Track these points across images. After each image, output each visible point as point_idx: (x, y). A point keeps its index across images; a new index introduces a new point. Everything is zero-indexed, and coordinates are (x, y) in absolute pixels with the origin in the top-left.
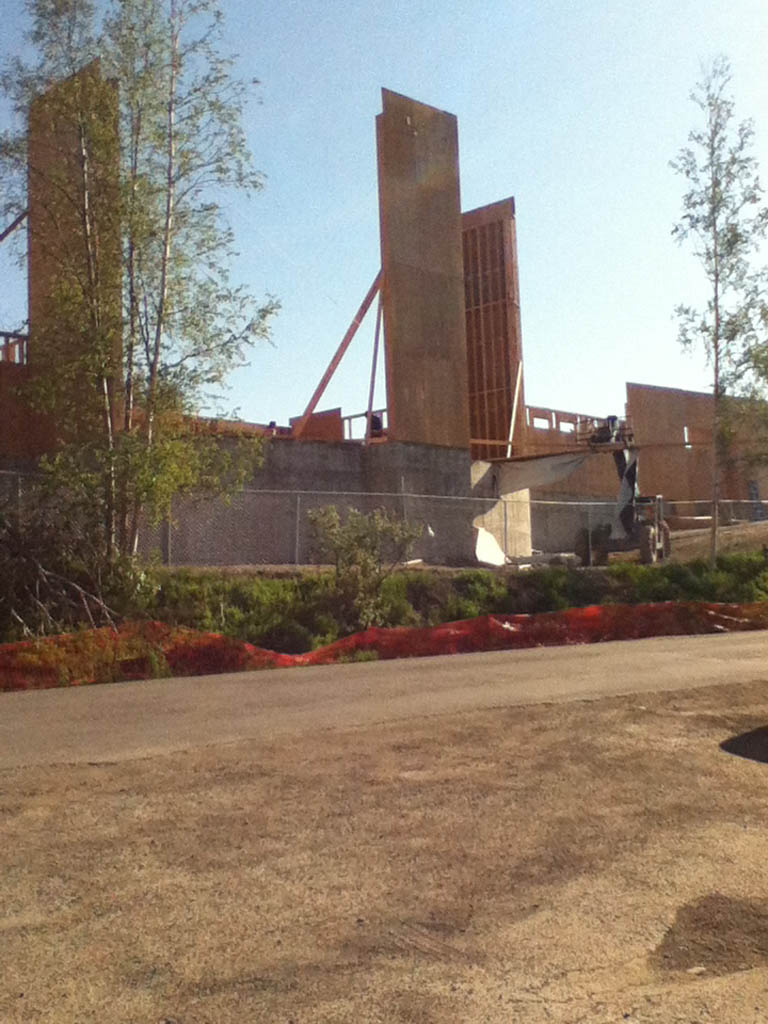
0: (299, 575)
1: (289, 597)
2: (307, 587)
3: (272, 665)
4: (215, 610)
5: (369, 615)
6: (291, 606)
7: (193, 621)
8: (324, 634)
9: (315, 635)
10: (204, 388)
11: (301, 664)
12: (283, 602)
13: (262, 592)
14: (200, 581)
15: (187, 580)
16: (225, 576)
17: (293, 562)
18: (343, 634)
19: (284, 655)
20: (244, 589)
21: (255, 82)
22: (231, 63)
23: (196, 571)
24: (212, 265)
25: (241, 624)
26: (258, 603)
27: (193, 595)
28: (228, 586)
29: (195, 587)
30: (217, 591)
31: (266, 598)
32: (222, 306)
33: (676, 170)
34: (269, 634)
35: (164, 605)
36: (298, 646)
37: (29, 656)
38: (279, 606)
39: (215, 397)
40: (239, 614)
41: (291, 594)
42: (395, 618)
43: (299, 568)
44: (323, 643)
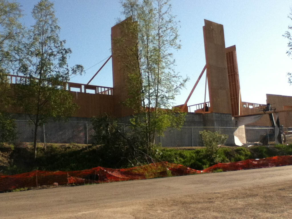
0: (194, 149)
1: (194, 155)
2: (198, 152)
3: (194, 173)
4: (176, 159)
5: (217, 160)
6: (195, 158)
7: (171, 162)
8: (206, 165)
9: (204, 165)
10: (170, 101)
11: (202, 173)
12: (193, 156)
13: (187, 154)
14: (170, 151)
15: (167, 151)
16: (177, 150)
17: (192, 146)
18: (210, 165)
19: (198, 171)
20: (183, 153)
21: (179, 21)
22: (175, 17)
23: (168, 149)
24: (169, 68)
25: (184, 162)
26: (186, 157)
27: (170, 154)
28: (178, 152)
29: (169, 153)
30: (175, 154)
31: (188, 155)
32: (173, 79)
33: (285, 37)
34: (192, 164)
35: (163, 158)
36: (201, 168)
37: (135, 171)
38: (192, 158)
39: (173, 103)
40: (183, 160)
41: (194, 154)
42: (223, 161)
43: (194, 147)
44: (206, 167)
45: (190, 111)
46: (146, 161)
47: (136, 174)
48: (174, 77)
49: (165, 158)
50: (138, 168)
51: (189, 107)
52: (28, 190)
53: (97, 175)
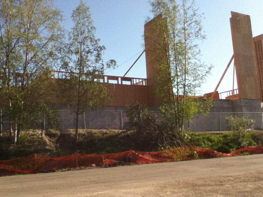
0: (222, 134)
1: (222, 139)
2: (225, 136)
3: (220, 156)
4: (204, 143)
5: (244, 143)
6: (222, 142)
7: (199, 145)
8: (233, 148)
9: (231, 149)
11: (229, 156)
12: (220, 140)
13: (215, 138)
14: (199, 135)
15: (196, 136)
16: (205, 134)
17: (220, 131)
18: (237, 148)
19: (224, 154)
20: (210, 137)
21: (203, 14)
23: (197, 133)
25: (211, 146)
26: (214, 141)
27: (198, 139)
28: (206, 137)
29: (198, 137)
30: (204, 138)
31: (216, 139)
34: (219, 148)
35: (191, 142)
36: (228, 152)
38: (219, 142)
40: (210, 144)
42: (250, 144)
43: (222, 132)
44: (233, 150)
45: (221, 98)
46: (175, 145)
47: (165, 157)
48: (200, 66)
49: (194, 142)
50: (167, 151)
51: (220, 94)
52: (68, 170)
53: (129, 158)
